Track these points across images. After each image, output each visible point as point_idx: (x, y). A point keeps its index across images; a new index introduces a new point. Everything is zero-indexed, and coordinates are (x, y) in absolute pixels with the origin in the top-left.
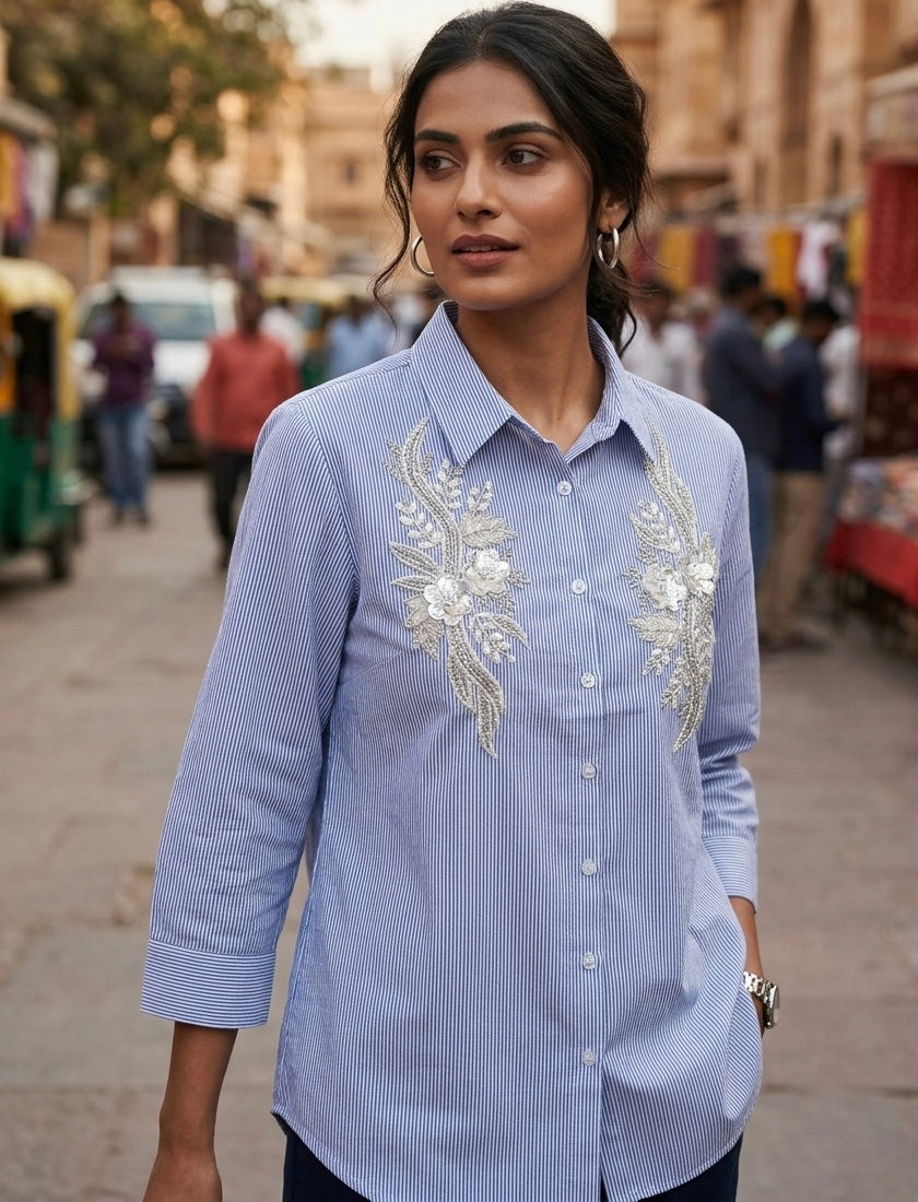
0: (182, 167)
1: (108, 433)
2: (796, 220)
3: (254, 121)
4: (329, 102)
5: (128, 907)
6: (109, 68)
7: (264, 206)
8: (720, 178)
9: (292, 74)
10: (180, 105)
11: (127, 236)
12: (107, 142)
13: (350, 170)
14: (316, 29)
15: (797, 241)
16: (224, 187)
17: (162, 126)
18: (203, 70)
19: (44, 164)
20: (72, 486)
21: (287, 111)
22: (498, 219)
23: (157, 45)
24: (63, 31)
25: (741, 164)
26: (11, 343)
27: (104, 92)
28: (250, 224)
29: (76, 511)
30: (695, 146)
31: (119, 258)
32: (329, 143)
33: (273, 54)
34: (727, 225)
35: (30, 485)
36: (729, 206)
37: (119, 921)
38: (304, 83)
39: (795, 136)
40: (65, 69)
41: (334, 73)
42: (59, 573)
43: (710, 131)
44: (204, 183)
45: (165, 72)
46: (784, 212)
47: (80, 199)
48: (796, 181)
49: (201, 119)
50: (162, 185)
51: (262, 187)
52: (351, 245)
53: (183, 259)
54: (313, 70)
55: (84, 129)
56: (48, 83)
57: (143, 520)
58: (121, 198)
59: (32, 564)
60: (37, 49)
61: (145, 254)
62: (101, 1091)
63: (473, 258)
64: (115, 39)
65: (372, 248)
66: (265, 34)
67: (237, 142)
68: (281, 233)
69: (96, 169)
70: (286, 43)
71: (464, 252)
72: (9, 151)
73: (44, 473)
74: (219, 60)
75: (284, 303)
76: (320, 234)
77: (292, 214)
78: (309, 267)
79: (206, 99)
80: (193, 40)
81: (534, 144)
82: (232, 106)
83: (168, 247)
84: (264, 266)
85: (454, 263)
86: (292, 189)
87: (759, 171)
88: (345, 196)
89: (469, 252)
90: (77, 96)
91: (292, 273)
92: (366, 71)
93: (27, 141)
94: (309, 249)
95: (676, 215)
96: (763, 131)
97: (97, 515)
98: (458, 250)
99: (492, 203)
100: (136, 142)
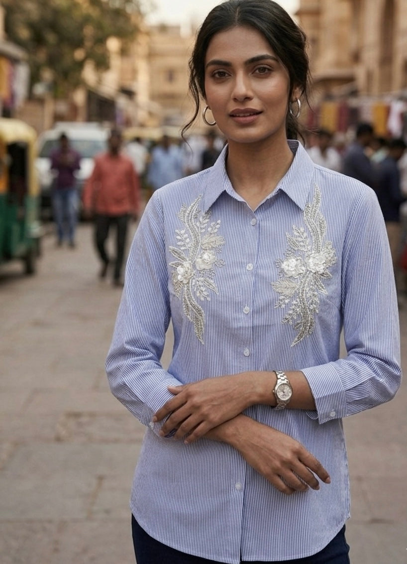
0: (89, 74)
1: (57, 202)
2: (387, 100)
3: (124, 52)
4: (161, 42)
5: (63, 433)
6: (54, 26)
7: (129, 93)
8: (349, 80)
9: (142, 29)
10: (88, 44)
11: (62, 107)
12: (52, 62)
13: (171, 75)
14: (154, 7)
15: (388, 111)
16: (109, 84)
17: (79, 54)
18: (99, 26)
19: (23, 72)
20: (35, 228)
21: (140, 47)
22: (252, 101)
23: (77, 15)
24: (32, 9)
25: (360, 73)
26: (6, 159)
27: (51, 38)
28: (122, 102)
29: (37, 241)
30: (338, 64)
31: (58, 118)
32: (161, 62)
33: (134, 19)
34: (354, 102)
35: (16, 228)
36: (354, 93)
37: (58, 439)
38: (148, 34)
39: (386, 59)
40: (32, 26)
41: (163, 28)
42: (29, 271)
43: (345, 57)
44: (100, 81)
45: (81, 27)
46: (381, 96)
47: (40, 89)
48: (387, 81)
49: (98, 50)
50: (79, 83)
51: (128, 84)
52: (171, 112)
53: (89, 119)
54: (152, 27)
55: (42, 56)
56: (24, 33)
57: (72, 245)
58: (59, 90)
59: (17, 266)
60: (18, 17)
61: (72, 116)
62: (50, 521)
63: (241, 119)
64: (57, 12)
65: (181, 114)
66: (129, 9)
67: (116, 62)
68: (137, 106)
69: (47, 75)
70: (140, 14)
71: (236, 116)
72: (5, 66)
73: (22, 222)
74: (107, 22)
75: (138, 140)
76: (156, 107)
77: (143, 97)
78: (152, 122)
79: (101, 41)
80: (94, 12)
81: (267, 65)
82: (113, 44)
83: (82, 113)
84: (128, 123)
85: (231, 121)
86: (142, 85)
87: (369, 76)
88: (168, 88)
89: (239, 116)
90: (38, 40)
91: (142, 125)
92: (178, 28)
93: (14, 61)
94: (151, 114)
95: (328, 97)
96: (371, 56)
97: (49, 243)
98: (232, 115)
99: (250, 94)
100: (67, 62)
